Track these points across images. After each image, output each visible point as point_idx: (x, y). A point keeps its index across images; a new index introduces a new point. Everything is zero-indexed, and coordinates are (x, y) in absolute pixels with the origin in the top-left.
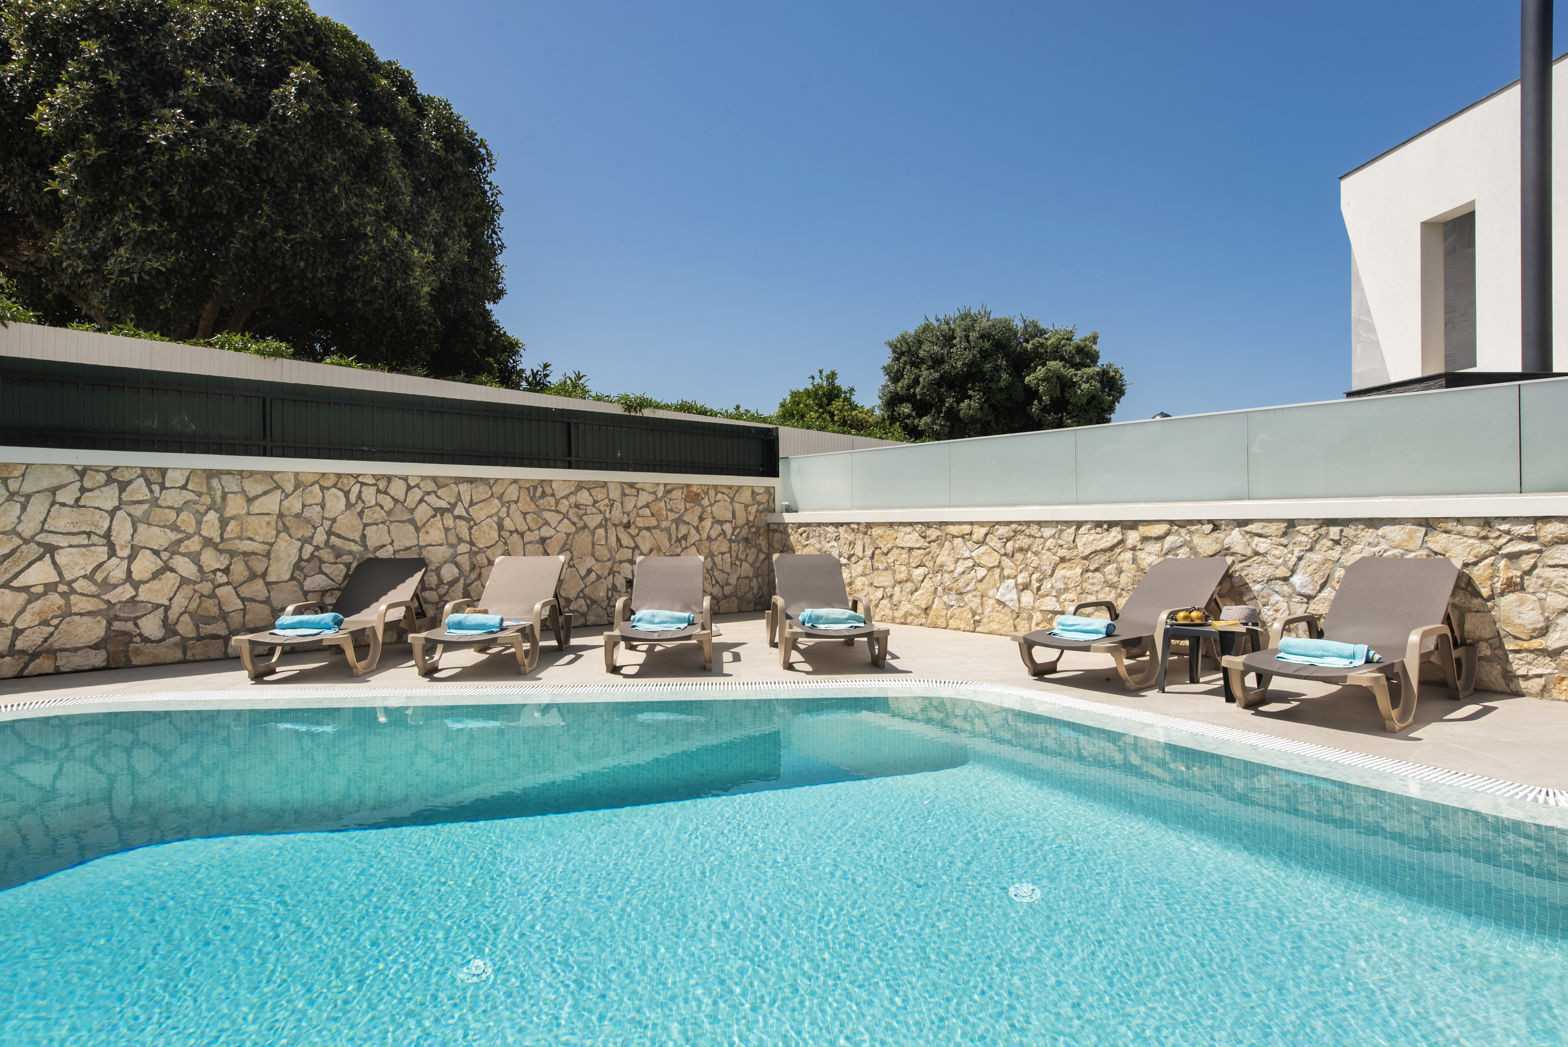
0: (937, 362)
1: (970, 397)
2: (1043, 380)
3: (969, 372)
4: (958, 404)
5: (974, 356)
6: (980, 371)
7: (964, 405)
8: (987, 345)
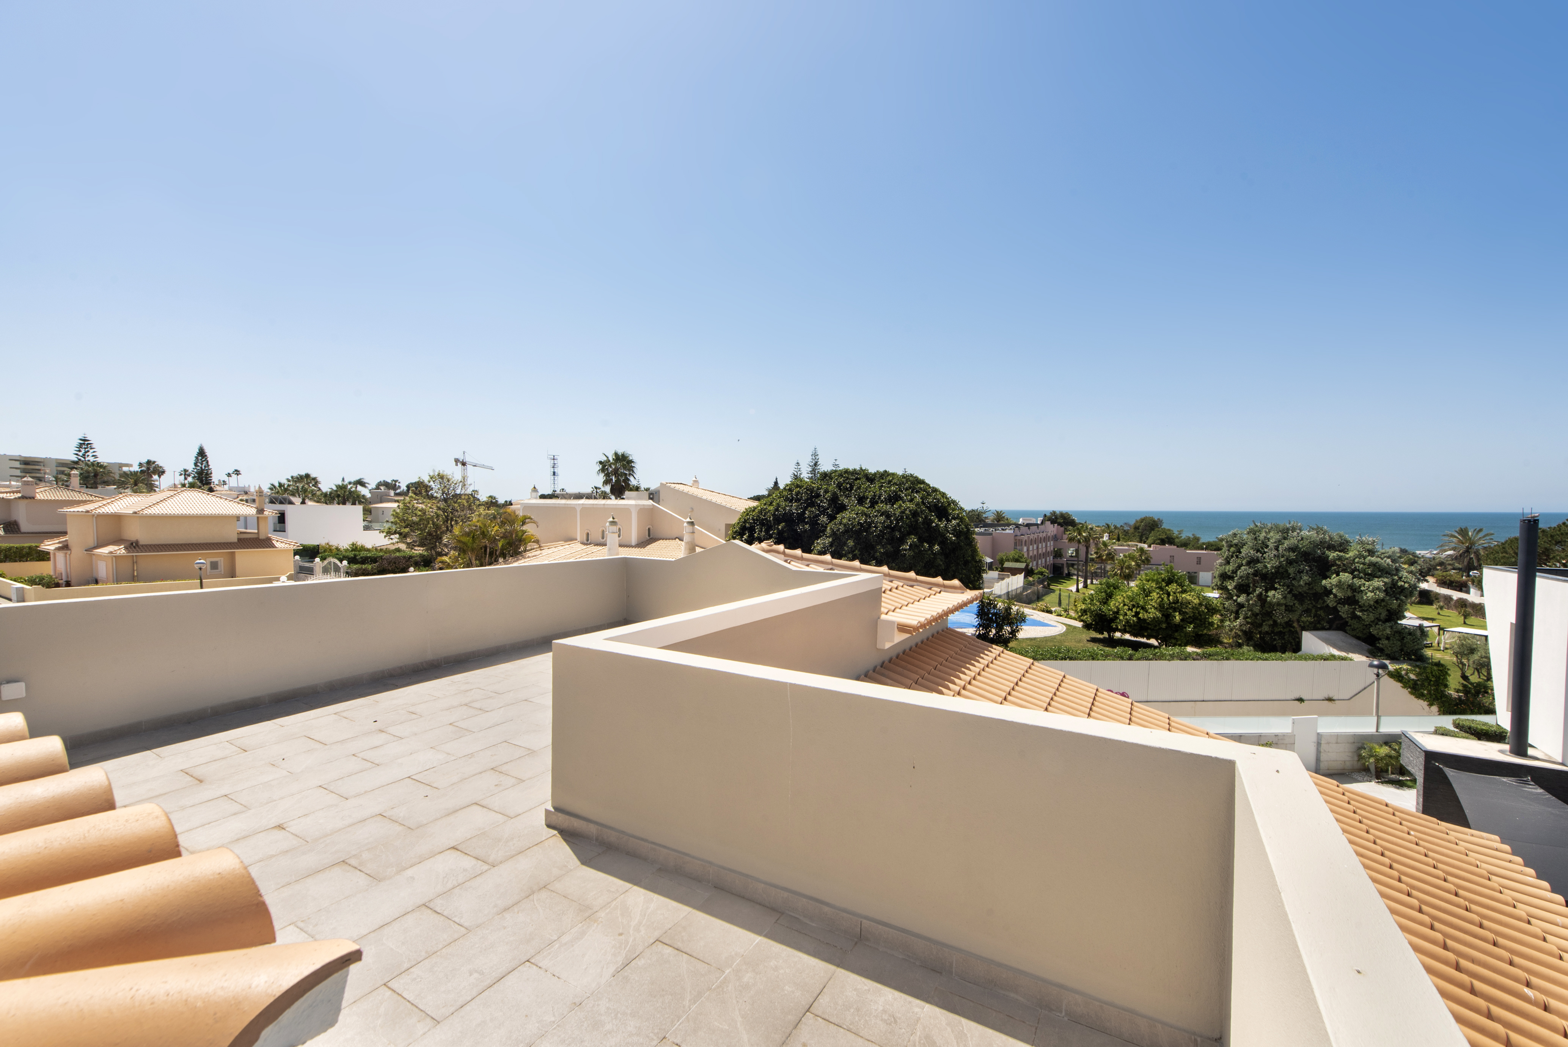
0: (1252, 562)
1: (1276, 589)
2: (1337, 586)
3: (1276, 572)
4: (1267, 591)
5: (1280, 562)
6: (1287, 571)
7: (1271, 593)
8: (1292, 556)
